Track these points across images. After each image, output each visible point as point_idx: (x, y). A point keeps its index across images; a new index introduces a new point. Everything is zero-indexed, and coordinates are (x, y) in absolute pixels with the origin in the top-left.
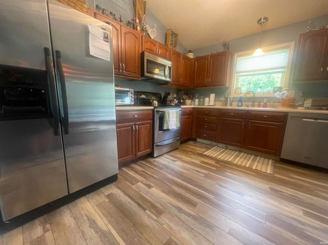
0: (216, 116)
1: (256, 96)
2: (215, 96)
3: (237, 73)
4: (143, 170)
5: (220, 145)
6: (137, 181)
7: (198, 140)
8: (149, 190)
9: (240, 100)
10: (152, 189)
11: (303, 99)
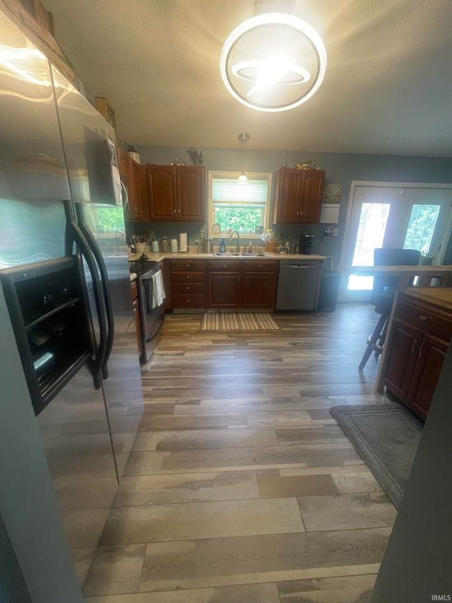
0: (203, 271)
1: (241, 237)
2: (188, 236)
3: (215, 202)
4: (154, 388)
5: (209, 311)
6: (172, 406)
7: (175, 311)
8: (200, 406)
9: (223, 243)
10: (202, 403)
11: (281, 241)
